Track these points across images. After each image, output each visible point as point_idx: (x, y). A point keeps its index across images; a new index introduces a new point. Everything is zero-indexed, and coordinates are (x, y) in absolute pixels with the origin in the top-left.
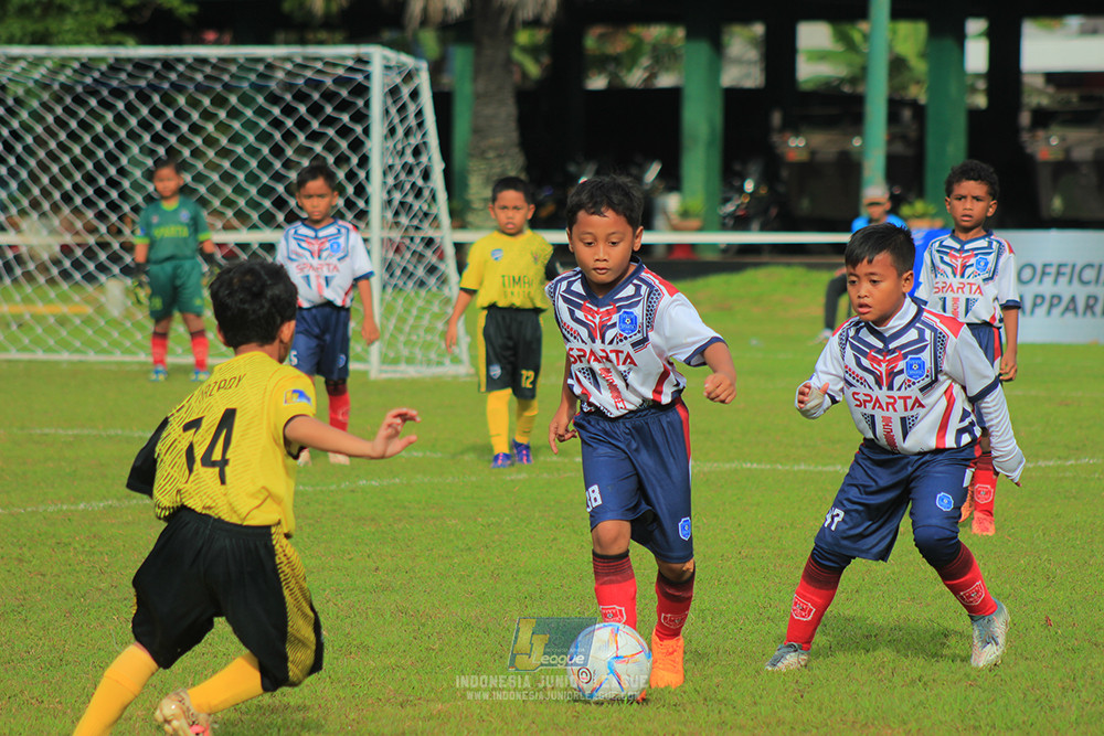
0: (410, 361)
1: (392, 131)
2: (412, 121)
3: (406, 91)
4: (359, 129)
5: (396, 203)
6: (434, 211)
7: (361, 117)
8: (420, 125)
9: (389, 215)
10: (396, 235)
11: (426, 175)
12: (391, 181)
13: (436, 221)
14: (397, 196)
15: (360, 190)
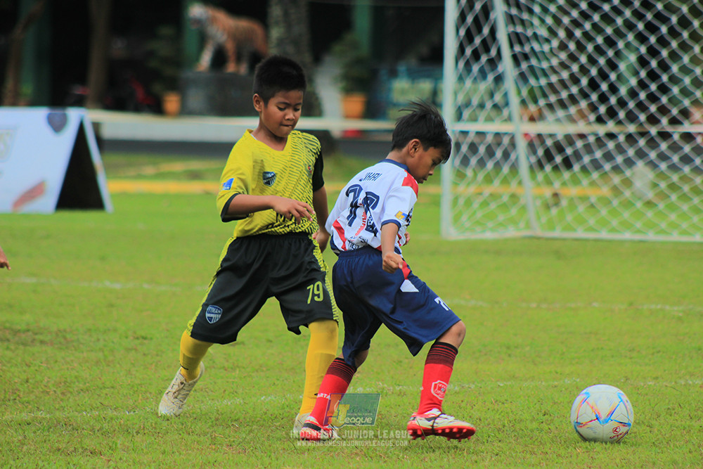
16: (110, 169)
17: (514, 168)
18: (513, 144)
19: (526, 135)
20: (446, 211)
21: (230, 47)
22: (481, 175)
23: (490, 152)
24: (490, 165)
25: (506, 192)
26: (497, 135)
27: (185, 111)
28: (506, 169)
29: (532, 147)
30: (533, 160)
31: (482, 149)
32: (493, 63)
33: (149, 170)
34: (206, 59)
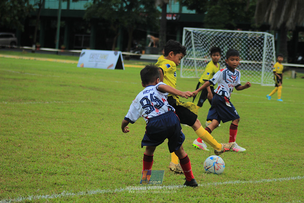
0: (268, 83)
1: (267, 46)
2: (271, 45)
3: (270, 40)
4: (262, 46)
5: (267, 58)
6: (273, 59)
7: (262, 44)
8: (272, 46)
9: (266, 60)
10: (267, 63)
11: (272, 53)
12: (266, 54)
13: (273, 61)
14: (267, 57)
15: (262, 55)
16: (125, 63)
17: (194, 66)
18: (193, 62)
19: (196, 60)
20: (181, 73)
21: (154, 43)
22: (188, 67)
23: (190, 63)
24: (189, 65)
25: (192, 70)
26: (191, 60)
27: (146, 53)
28: (192, 66)
29: (197, 62)
30: (197, 65)
31: (188, 62)
32: (191, 47)
33: (136, 64)
34: (150, 45)
